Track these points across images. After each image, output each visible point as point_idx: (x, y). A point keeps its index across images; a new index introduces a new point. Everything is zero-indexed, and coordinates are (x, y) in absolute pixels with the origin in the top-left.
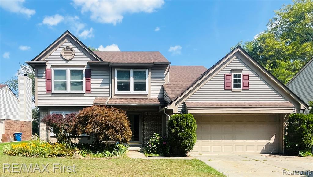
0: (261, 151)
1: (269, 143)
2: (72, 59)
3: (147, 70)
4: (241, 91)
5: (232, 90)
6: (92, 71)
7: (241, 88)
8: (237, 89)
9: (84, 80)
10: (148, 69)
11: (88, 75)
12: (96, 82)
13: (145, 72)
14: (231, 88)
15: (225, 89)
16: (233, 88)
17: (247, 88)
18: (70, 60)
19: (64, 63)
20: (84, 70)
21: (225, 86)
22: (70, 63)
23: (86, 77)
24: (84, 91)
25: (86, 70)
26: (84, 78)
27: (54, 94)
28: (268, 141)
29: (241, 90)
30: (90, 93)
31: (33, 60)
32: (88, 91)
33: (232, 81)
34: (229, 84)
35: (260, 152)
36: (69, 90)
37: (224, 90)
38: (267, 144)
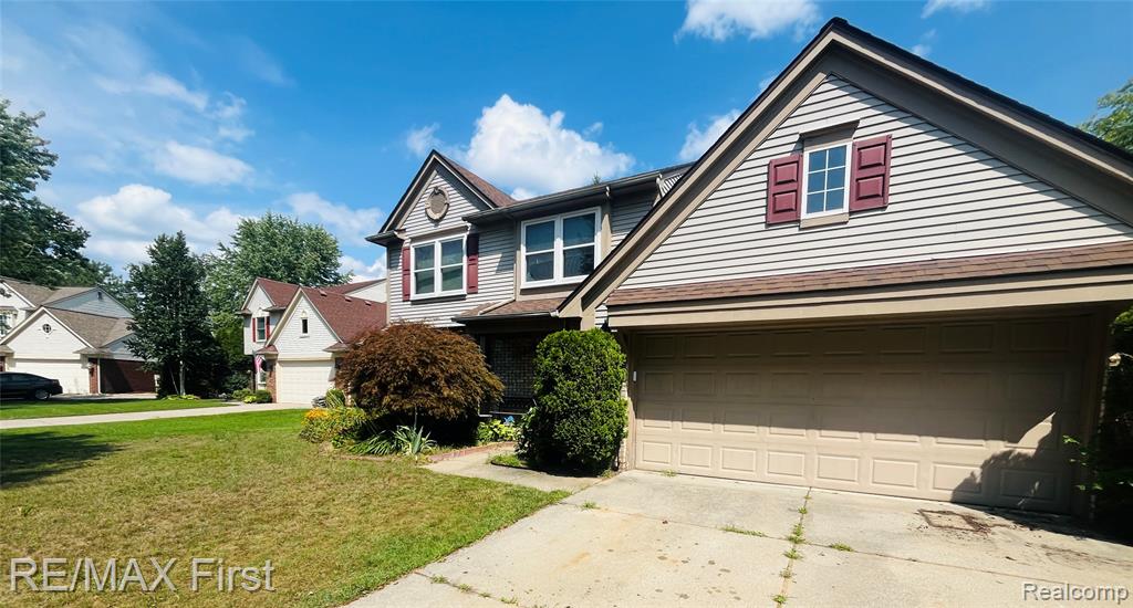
0: (955, 491)
1: (1006, 455)
2: (445, 215)
3: (598, 211)
4: (846, 223)
5: (799, 221)
6: (481, 238)
7: (846, 209)
8: (826, 215)
9: (465, 262)
10: (599, 208)
11: (473, 250)
12: (489, 262)
13: (592, 217)
14: (798, 215)
15: (768, 225)
16: (804, 215)
17: (877, 203)
18: (441, 219)
19: (431, 229)
20: (464, 236)
21: (771, 212)
22: (443, 226)
23: (468, 256)
24: (464, 291)
25: (469, 237)
26: (465, 258)
27: (415, 302)
28: (999, 447)
29: (846, 218)
30: (476, 293)
31: (382, 231)
32: (473, 288)
33: (800, 186)
34: (785, 201)
35: (949, 495)
36: (438, 292)
37: (763, 227)
38: (995, 458)
